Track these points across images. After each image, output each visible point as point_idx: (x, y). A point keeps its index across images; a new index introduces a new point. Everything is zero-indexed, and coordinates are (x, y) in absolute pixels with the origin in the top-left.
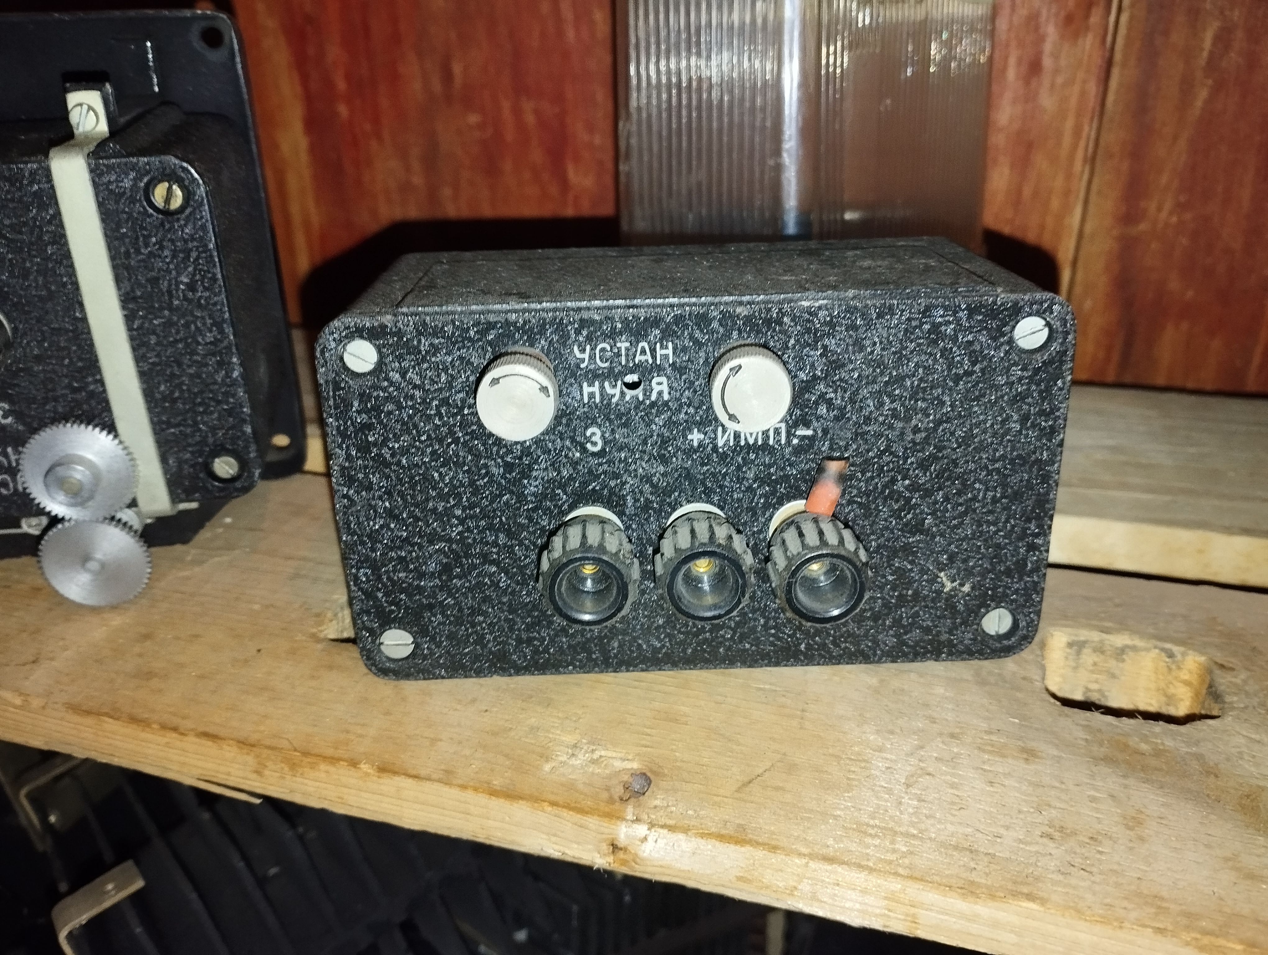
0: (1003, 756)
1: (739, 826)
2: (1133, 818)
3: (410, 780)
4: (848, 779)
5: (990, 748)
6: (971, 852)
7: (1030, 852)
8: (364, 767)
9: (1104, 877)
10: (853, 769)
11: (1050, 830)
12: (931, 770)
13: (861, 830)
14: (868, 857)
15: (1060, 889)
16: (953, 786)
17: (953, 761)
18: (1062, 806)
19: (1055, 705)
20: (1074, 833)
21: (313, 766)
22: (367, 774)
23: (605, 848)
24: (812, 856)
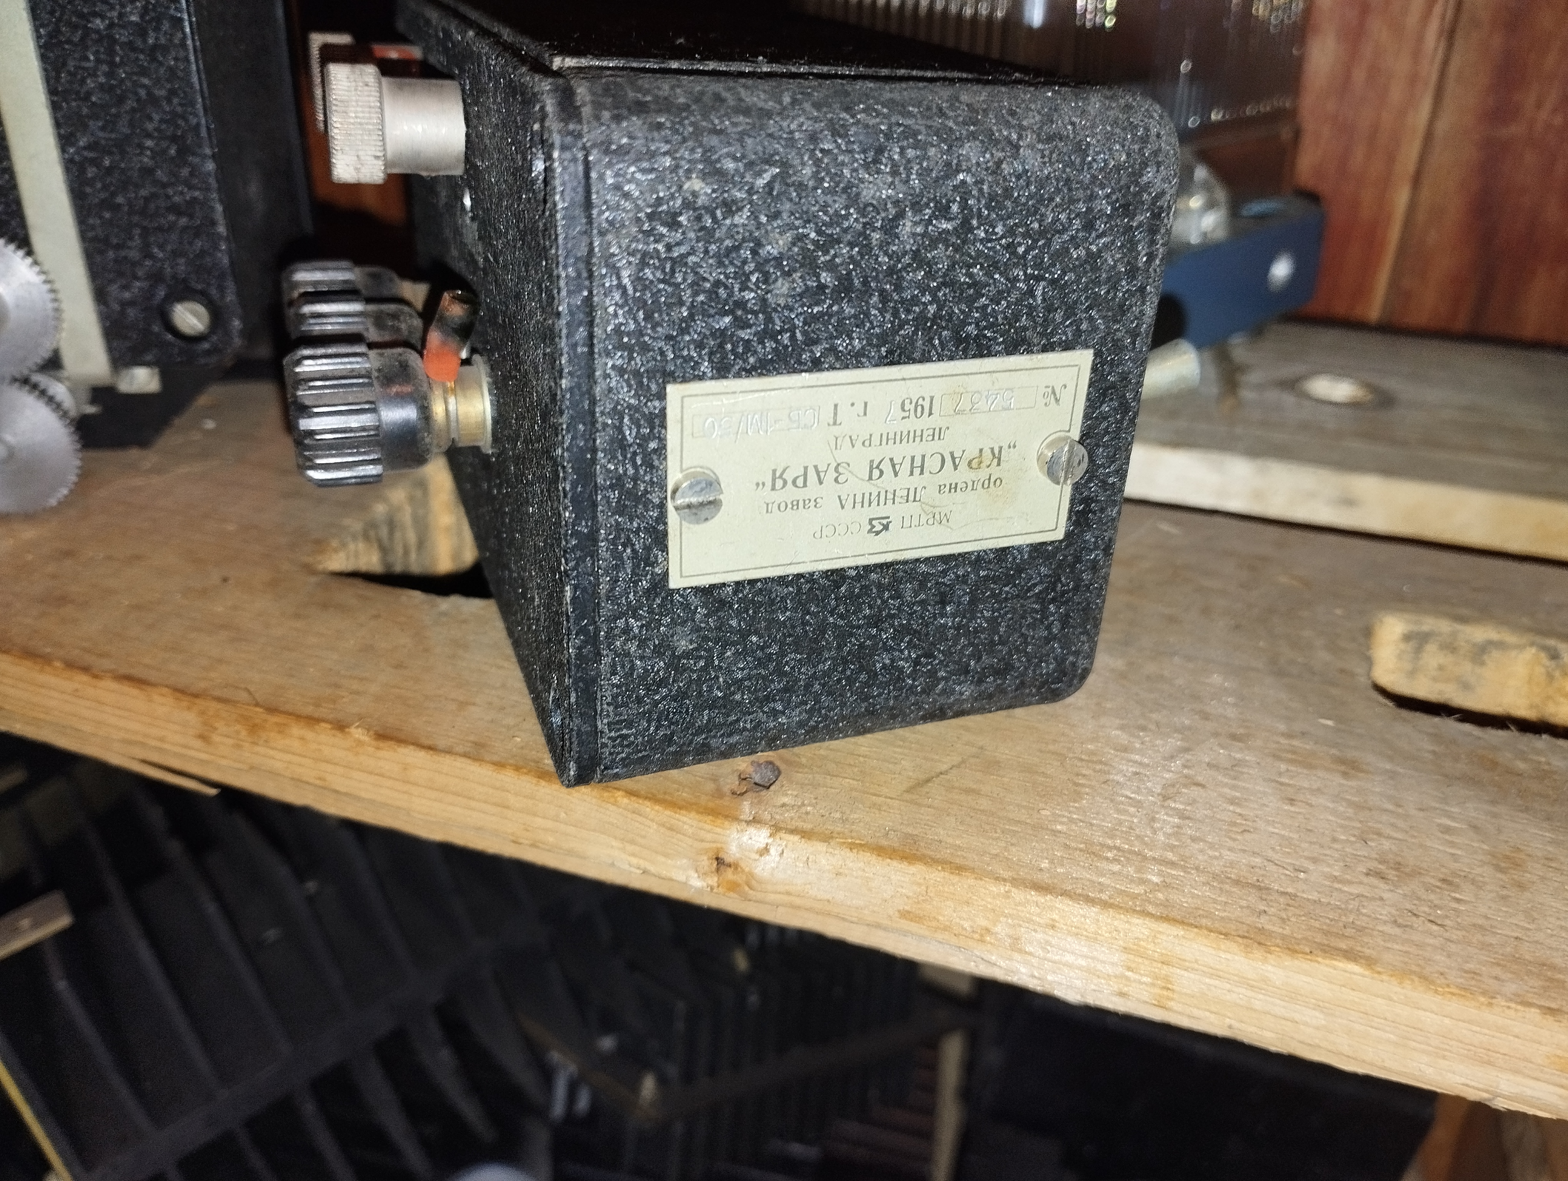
0: (1310, 766)
1: (907, 836)
2: (1507, 857)
3: (422, 754)
4: (1077, 784)
5: (1289, 756)
6: (1260, 889)
7: (1351, 894)
8: (357, 733)
9: (1464, 933)
10: (1084, 772)
11: (1380, 866)
12: (1200, 779)
13: (1092, 851)
14: (1102, 888)
15: (1396, 947)
16: (1232, 801)
17: (1235, 768)
18: (1399, 835)
19: (1386, 705)
20: (1416, 873)
21: (282, 729)
22: (360, 743)
23: (706, 863)
24: (1016, 882)
